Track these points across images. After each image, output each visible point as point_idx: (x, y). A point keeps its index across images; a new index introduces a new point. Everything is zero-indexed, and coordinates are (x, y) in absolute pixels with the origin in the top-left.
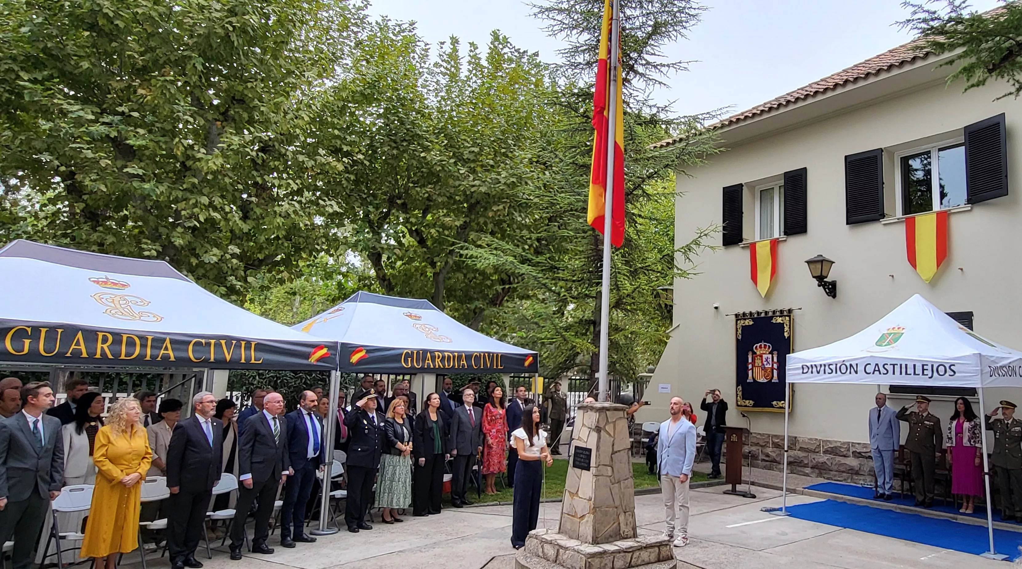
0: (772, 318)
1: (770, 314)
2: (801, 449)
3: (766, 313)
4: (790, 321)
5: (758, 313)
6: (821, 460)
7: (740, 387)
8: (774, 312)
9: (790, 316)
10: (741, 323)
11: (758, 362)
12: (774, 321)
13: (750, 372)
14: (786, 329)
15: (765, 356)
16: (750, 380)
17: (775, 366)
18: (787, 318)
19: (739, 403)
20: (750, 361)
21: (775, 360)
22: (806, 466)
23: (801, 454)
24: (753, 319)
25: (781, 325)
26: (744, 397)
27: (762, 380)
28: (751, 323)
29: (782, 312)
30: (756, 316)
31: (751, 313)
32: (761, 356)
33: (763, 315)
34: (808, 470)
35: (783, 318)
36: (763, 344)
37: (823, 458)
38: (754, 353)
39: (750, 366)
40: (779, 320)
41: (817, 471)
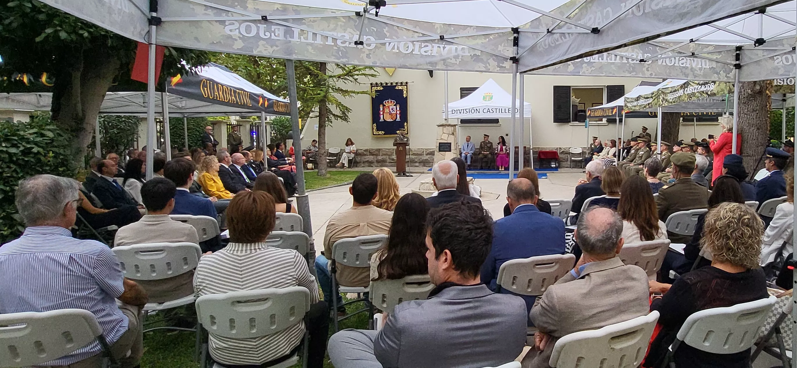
0: (395, 86)
1: (394, 84)
2: (413, 154)
3: (392, 83)
4: (407, 88)
5: (386, 84)
6: (425, 158)
7: (375, 125)
8: (397, 83)
9: (407, 86)
10: (375, 89)
11: (387, 110)
12: (397, 88)
13: (382, 116)
14: (405, 92)
15: (391, 107)
16: (382, 120)
17: (398, 112)
18: (405, 87)
19: (375, 133)
20: (381, 109)
21: (398, 109)
22: (416, 162)
23: (413, 157)
24: (383, 87)
25: (402, 91)
26: (378, 130)
27: (389, 120)
28: (382, 89)
29: (402, 83)
30: (384, 85)
31: (381, 84)
32: (389, 107)
33: (389, 85)
34: (417, 164)
35: (403, 87)
36: (390, 100)
37: (425, 157)
38: (384, 105)
39: (382, 113)
40: (400, 88)
41: (422, 164)
